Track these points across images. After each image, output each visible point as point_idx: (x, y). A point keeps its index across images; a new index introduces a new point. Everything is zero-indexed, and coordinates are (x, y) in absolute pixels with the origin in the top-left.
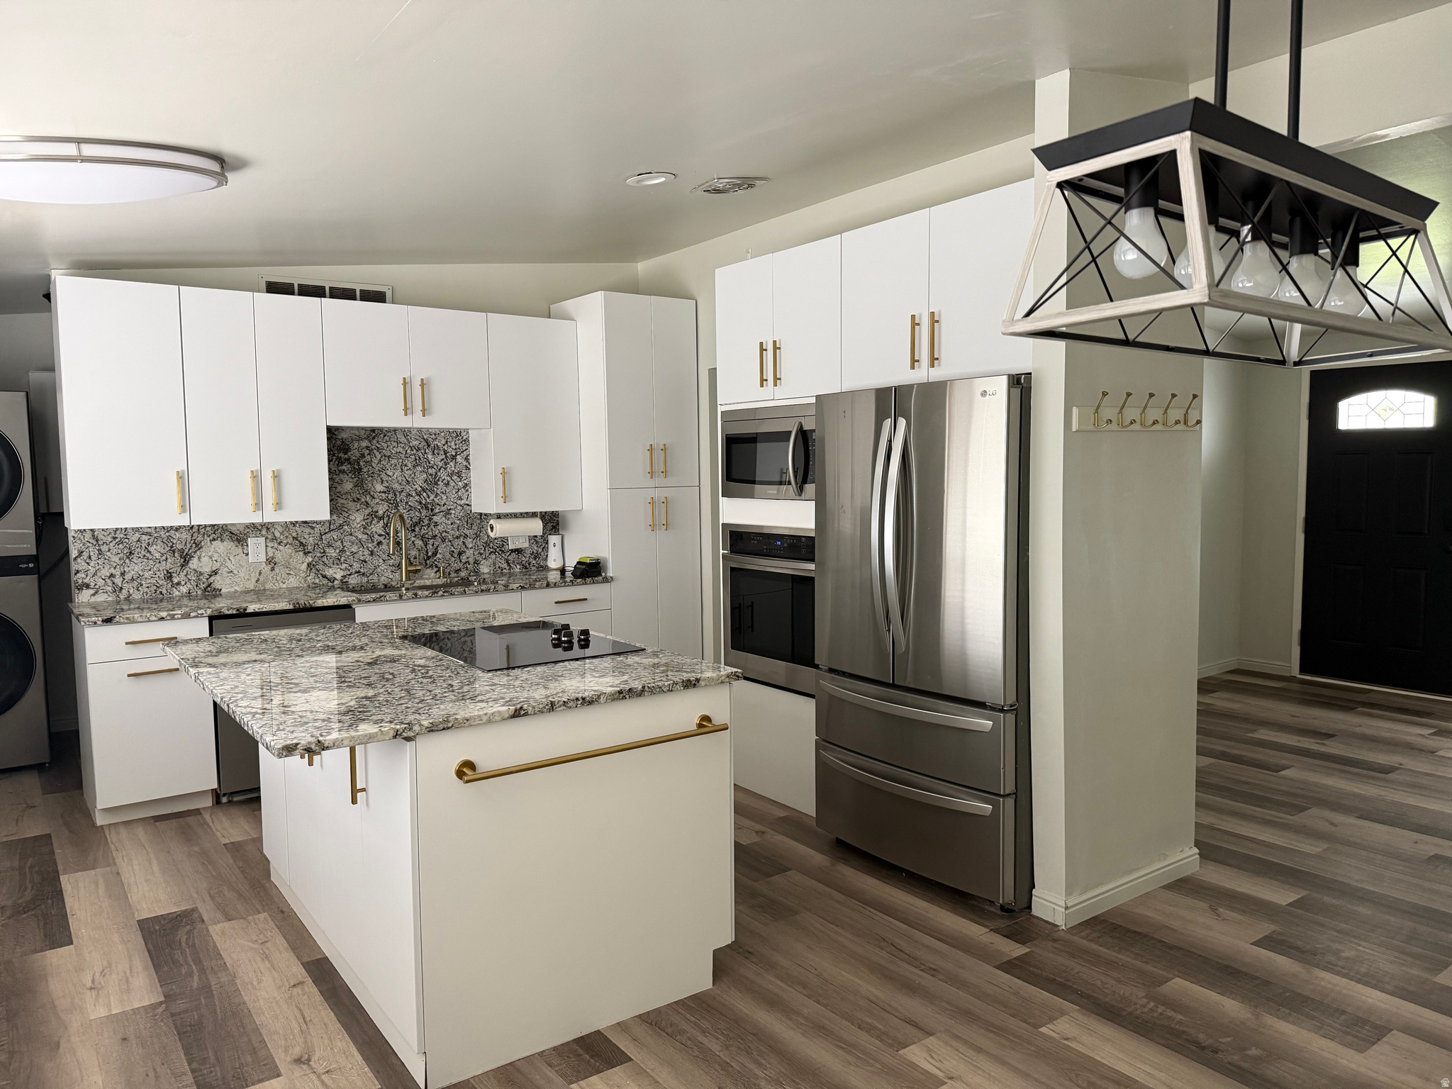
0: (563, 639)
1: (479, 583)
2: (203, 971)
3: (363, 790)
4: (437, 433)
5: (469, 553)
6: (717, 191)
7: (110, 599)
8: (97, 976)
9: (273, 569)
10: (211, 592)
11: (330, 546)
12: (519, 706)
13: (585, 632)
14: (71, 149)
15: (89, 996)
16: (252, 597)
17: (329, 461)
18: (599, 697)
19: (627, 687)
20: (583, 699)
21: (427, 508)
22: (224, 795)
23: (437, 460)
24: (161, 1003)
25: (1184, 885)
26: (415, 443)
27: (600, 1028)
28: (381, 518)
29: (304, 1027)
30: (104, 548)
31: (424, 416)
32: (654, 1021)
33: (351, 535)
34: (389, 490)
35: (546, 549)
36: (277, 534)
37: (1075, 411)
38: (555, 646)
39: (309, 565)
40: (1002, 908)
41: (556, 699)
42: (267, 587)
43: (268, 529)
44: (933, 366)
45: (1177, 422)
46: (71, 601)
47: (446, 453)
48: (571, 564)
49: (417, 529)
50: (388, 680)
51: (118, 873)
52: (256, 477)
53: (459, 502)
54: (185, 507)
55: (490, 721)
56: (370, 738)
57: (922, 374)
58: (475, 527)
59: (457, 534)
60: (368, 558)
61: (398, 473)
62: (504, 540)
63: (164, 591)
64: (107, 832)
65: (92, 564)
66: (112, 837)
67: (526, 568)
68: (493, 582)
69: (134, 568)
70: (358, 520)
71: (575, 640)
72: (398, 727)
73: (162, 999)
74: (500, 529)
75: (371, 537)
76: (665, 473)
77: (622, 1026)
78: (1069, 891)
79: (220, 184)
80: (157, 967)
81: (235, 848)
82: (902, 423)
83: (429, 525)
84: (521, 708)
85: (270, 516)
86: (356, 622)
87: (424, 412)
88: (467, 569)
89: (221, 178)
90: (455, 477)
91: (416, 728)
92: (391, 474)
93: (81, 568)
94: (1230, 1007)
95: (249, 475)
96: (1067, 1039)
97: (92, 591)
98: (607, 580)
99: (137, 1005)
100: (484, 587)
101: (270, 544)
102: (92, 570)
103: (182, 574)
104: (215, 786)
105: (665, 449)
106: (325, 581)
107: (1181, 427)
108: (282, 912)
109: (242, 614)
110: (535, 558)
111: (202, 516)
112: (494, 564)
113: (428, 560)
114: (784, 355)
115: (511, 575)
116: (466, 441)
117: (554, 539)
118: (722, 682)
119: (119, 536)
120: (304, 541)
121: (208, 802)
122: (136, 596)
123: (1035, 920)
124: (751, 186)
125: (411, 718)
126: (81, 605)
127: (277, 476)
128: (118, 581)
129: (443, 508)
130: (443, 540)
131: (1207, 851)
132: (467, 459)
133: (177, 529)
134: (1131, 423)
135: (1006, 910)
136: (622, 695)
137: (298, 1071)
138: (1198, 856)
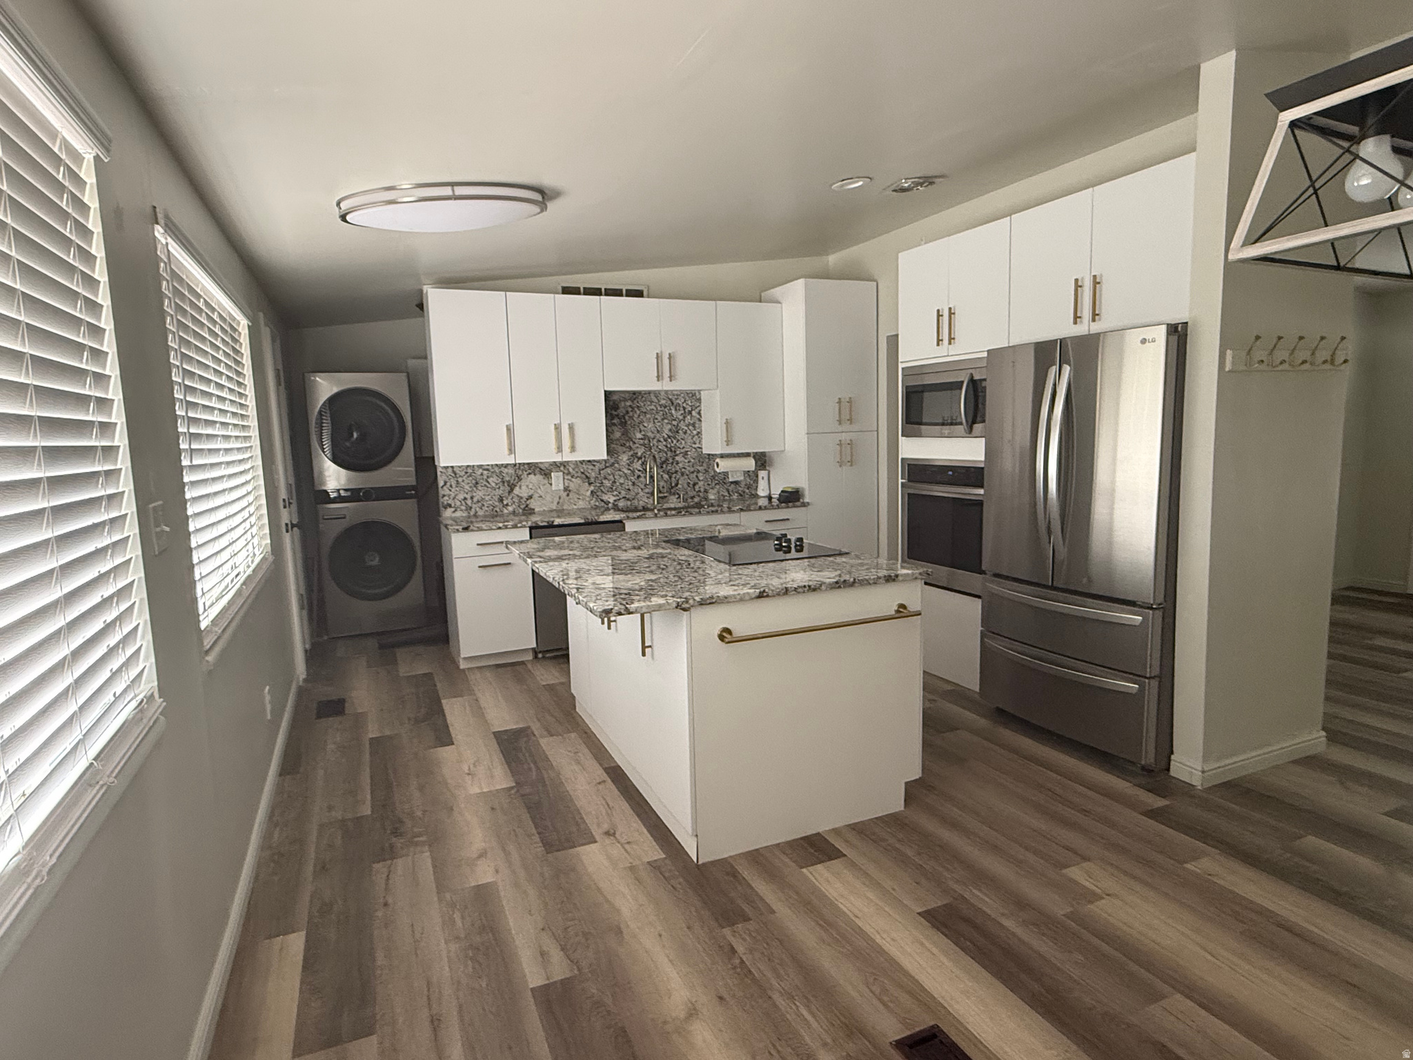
0: (784, 544)
1: (708, 507)
2: (538, 768)
3: (650, 647)
4: (679, 394)
5: (701, 483)
6: (903, 190)
7: (464, 515)
8: (472, 766)
9: (568, 495)
10: (528, 511)
11: (605, 478)
12: (762, 590)
13: (800, 540)
14: (447, 191)
15: (468, 779)
16: (554, 514)
17: (606, 416)
18: (821, 585)
19: (842, 580)
20: (809, 586)
21: (671, 451)
22: (540, 652)
23: (678, 414)
24: (512, 788)
25: (1310, 761)
26: (663, 402)
27: (820, 831)
28: (640, 458)
29: (609, 812)
30: (460, 480)
31: (671, 381)
32: (859, 829)
33: (620, 470)
34: (645, 437)
35: (756, 481)
36: (571, 470)
37: (1229, 352)
38: (777, 550)
39: (592, 492)
40: (1143, 768)
41: (789, 586)
42: (565, 508)
43: (565, 466)
44: (1094, 320)
45: (1325, 362)
46: (440, 516)
47: (684, 408)
48: (776, 493)
49: (664, 466)
50: (663, 569)
51: (477, 700)
52: (558, 428)
53: (694, 446)
54: (511, 450)
55: (742, 599)
56: (659, 608)
57: (1082, 329)
58: (704, 464)
59: (692, 470)
60: (631, 488)
61: (651, 425)
62: (726, 474)
63: (498, 510)
64: (467, 673)
65: (453, 490)
66: (471, 677)
67: (741, 495)
68: (719, 506)
69: (479, 494)
70: (625, 459)
71: (793, 546)
72: (679, 600)
73: (514, 784)
74: (723, 466)
75: (633, 472)
76: (850, 420)
77: (836, 831)
78: (1206, 759)
79: (542, 211)
80: (508, 763)
81: (550, 688)
82: (1067, 369)
83: (672, 463)
84: (764, 591)
85: (567, 457)
86: (627, 530)
87: (671, 378)
88: (699, 496)
89: (543, 206)
90: (691, 427)
91: (691, 602)
92: (646, 425)
93: (447, 492)
94: (1364, 863)
95: (553, 427)
96: (1210, 875)
97: (453, 509)
98: (804, 505)
99: (498, 787)
100: (713, 509)
101: (566, 477)
102: (453, 495)
103: (510, 497)
104: (534, 645)
105: (850, 402)
106: (603, 504)
107: (1327, 366)
108: (586, 733)
109: (551, 526)
110: (748, 489)
111: (524, 456)
112: (719, 493)
113: (672, 489)
114: (957, 319)
115: (730, 500)
116: (699, 400)
117: (762, 474)
118: (916, 578)
119: (469, 470)
120: (588, 475)
121: (530, 657)
122: (481, 513)
123: (1173, 781)
124: (931, 183)
125: (687, 594)
126: (447, 518)
127: (571, 428)
128: (469, 502)
129: (682, 451)
130: (683, 474)
131: (1334, 736)
132: (699, 413)
133: (506, 466)
134: (1281, 363)
135: (1147, 770)
136: (838, 585)
137: (608, 841)
138: (1324, 739)
